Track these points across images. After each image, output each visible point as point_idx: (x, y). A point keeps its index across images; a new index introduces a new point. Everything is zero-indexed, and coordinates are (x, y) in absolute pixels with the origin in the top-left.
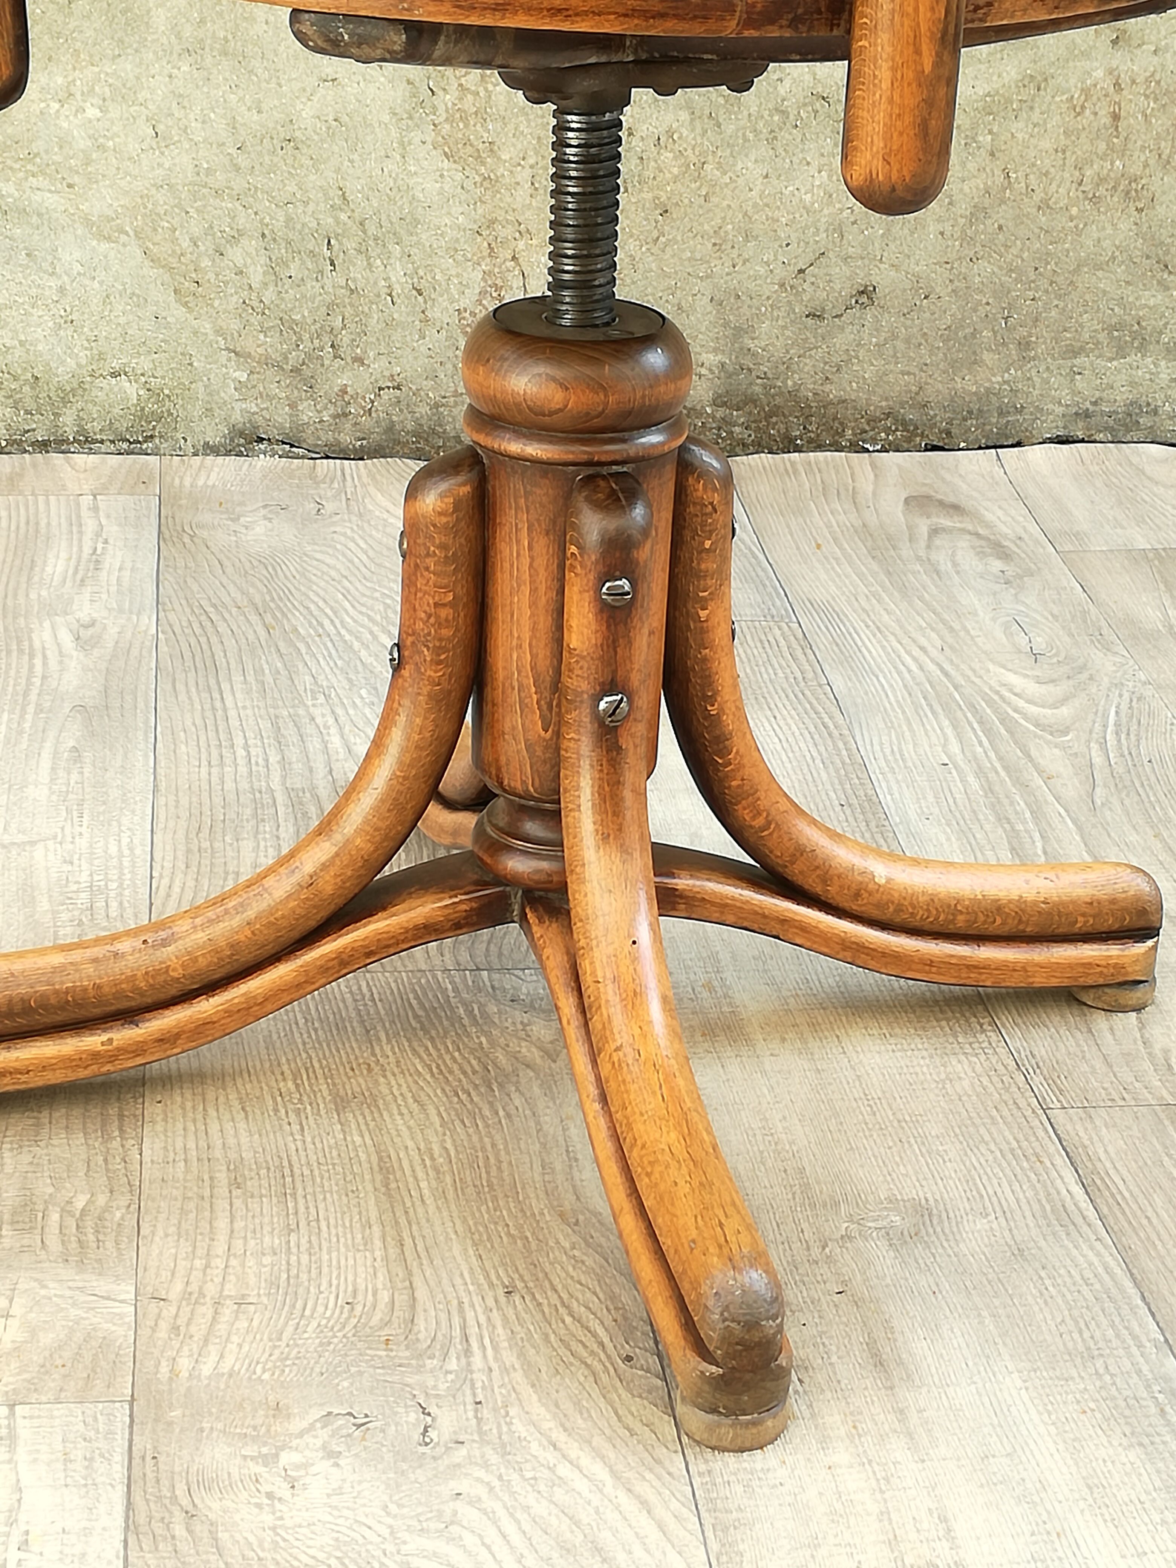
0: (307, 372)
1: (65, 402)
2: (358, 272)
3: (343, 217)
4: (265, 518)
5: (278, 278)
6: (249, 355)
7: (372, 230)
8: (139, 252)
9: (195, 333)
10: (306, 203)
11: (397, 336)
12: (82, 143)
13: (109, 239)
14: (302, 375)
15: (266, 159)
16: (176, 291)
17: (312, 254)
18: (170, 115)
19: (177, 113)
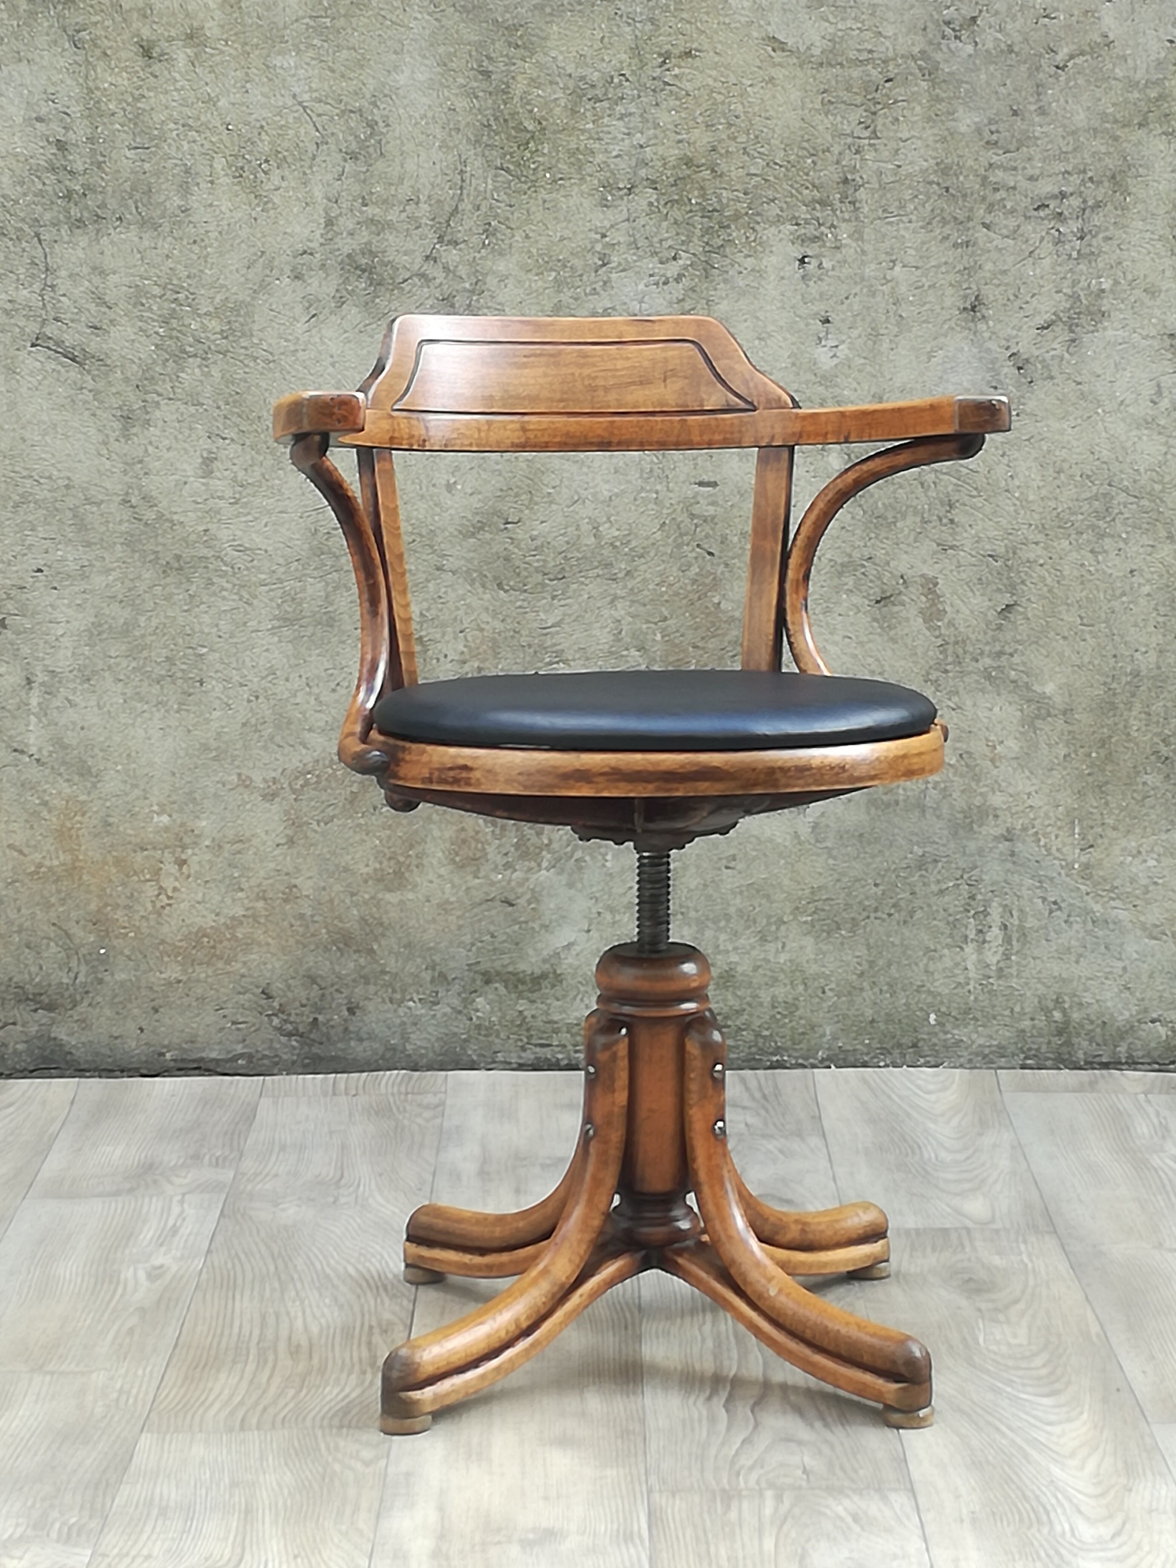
12: (1144, 881)
13: (1156, 939)
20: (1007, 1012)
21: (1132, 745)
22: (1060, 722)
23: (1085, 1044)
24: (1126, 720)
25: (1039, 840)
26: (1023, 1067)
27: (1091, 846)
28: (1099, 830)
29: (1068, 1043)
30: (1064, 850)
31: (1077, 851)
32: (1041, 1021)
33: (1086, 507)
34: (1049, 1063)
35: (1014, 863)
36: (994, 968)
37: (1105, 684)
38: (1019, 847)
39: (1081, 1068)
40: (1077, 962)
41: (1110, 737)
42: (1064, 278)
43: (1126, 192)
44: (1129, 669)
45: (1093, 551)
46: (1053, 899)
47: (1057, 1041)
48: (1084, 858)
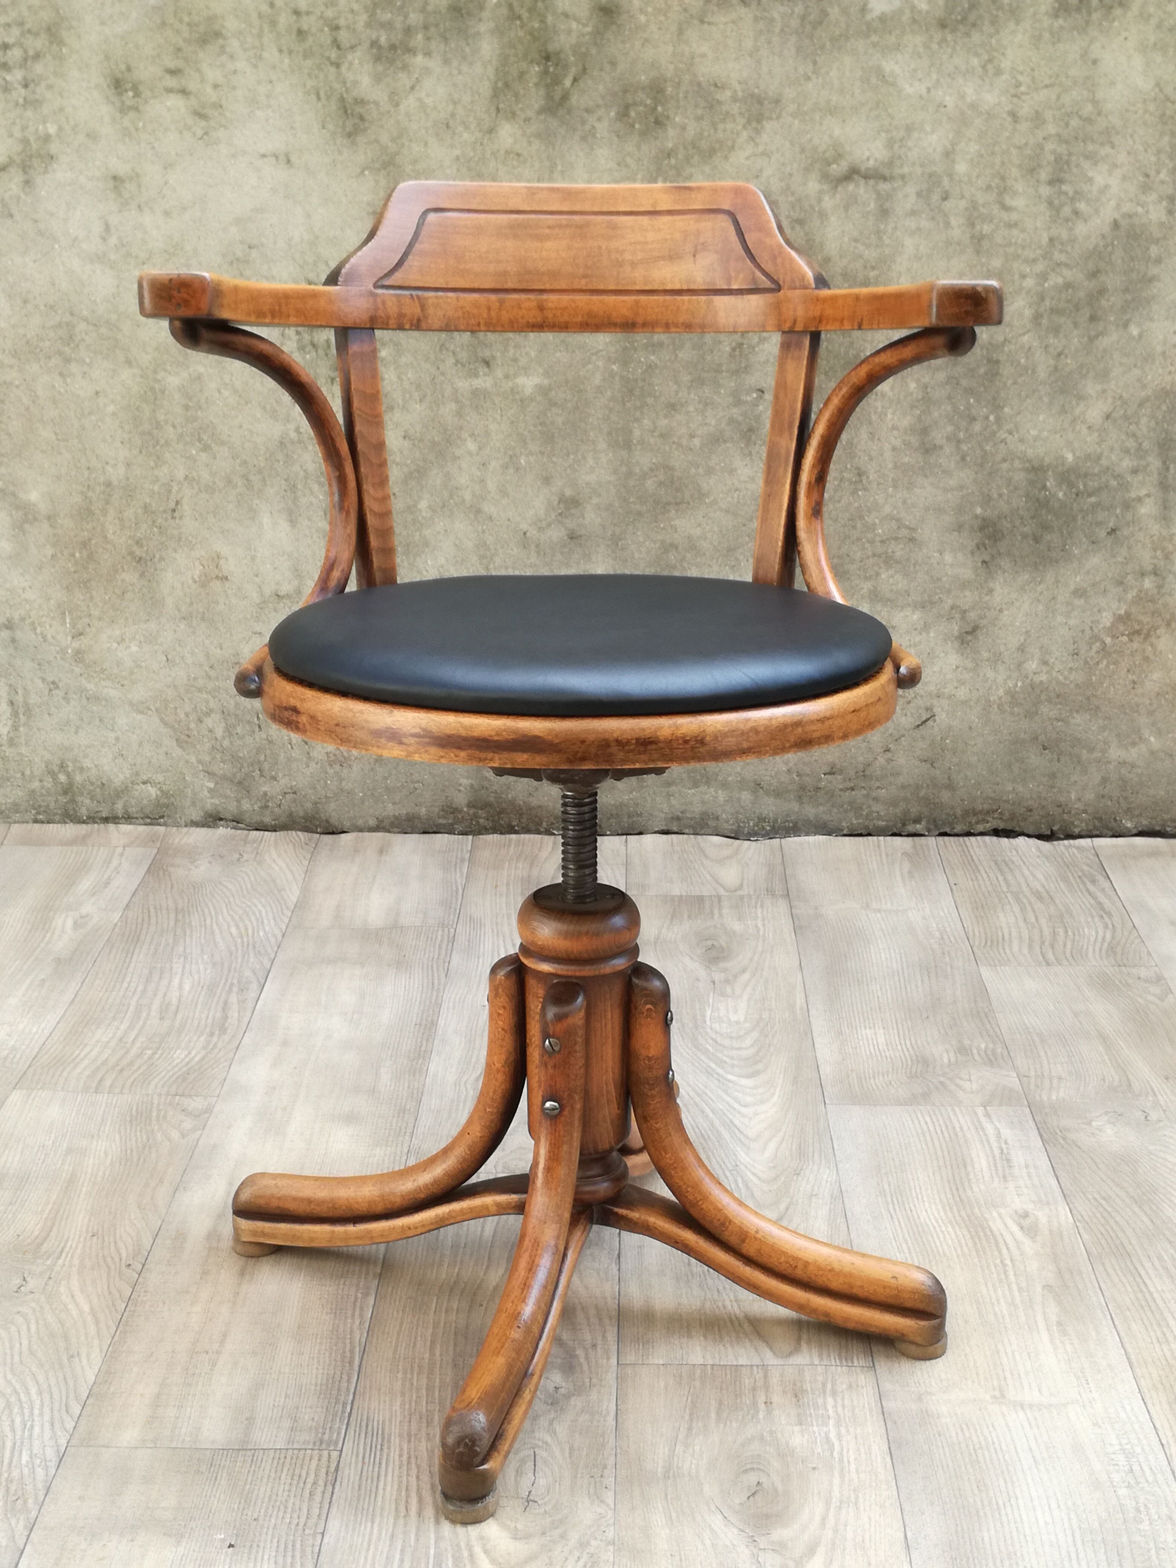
0: (246, 784)
1: (118, 797)
4: (210, 863)
5: (230, 735)
6: (215, 774)
8: (158, 720)
9: (187, 762)
11: (294, 765)
12: (129, 664)
13: (142, 713)
14: (243, 785)
15: (225, 673)
16: (177, 740)
17: (249, 722)
18: (175, 650)
19: (179, 649)
20: (19, 775)
21: (109, 547)
22: (46, 527)
23: (87, 801)
24: (103, 525)
25: (35, 629)
26: (36, 821)
27: (81, 634)
28: (86, 620)
29: (73, 801)
30: (58, 637)
31: (69, 638)
32: (49, 783)
33: (52, 334)
34: (57, 818)
35: (16, 648)
36: (5, 738)
37: (82, 493)
38: (18, 634)
39: (84, 822)
40: (76, 733)
41: (90, 539)
42: (14, 123)
43: (61, 43)
44: (102, 479)
45: (61, 374)
46: (51, 679)
47: (63, 799)
48: (76, 645)
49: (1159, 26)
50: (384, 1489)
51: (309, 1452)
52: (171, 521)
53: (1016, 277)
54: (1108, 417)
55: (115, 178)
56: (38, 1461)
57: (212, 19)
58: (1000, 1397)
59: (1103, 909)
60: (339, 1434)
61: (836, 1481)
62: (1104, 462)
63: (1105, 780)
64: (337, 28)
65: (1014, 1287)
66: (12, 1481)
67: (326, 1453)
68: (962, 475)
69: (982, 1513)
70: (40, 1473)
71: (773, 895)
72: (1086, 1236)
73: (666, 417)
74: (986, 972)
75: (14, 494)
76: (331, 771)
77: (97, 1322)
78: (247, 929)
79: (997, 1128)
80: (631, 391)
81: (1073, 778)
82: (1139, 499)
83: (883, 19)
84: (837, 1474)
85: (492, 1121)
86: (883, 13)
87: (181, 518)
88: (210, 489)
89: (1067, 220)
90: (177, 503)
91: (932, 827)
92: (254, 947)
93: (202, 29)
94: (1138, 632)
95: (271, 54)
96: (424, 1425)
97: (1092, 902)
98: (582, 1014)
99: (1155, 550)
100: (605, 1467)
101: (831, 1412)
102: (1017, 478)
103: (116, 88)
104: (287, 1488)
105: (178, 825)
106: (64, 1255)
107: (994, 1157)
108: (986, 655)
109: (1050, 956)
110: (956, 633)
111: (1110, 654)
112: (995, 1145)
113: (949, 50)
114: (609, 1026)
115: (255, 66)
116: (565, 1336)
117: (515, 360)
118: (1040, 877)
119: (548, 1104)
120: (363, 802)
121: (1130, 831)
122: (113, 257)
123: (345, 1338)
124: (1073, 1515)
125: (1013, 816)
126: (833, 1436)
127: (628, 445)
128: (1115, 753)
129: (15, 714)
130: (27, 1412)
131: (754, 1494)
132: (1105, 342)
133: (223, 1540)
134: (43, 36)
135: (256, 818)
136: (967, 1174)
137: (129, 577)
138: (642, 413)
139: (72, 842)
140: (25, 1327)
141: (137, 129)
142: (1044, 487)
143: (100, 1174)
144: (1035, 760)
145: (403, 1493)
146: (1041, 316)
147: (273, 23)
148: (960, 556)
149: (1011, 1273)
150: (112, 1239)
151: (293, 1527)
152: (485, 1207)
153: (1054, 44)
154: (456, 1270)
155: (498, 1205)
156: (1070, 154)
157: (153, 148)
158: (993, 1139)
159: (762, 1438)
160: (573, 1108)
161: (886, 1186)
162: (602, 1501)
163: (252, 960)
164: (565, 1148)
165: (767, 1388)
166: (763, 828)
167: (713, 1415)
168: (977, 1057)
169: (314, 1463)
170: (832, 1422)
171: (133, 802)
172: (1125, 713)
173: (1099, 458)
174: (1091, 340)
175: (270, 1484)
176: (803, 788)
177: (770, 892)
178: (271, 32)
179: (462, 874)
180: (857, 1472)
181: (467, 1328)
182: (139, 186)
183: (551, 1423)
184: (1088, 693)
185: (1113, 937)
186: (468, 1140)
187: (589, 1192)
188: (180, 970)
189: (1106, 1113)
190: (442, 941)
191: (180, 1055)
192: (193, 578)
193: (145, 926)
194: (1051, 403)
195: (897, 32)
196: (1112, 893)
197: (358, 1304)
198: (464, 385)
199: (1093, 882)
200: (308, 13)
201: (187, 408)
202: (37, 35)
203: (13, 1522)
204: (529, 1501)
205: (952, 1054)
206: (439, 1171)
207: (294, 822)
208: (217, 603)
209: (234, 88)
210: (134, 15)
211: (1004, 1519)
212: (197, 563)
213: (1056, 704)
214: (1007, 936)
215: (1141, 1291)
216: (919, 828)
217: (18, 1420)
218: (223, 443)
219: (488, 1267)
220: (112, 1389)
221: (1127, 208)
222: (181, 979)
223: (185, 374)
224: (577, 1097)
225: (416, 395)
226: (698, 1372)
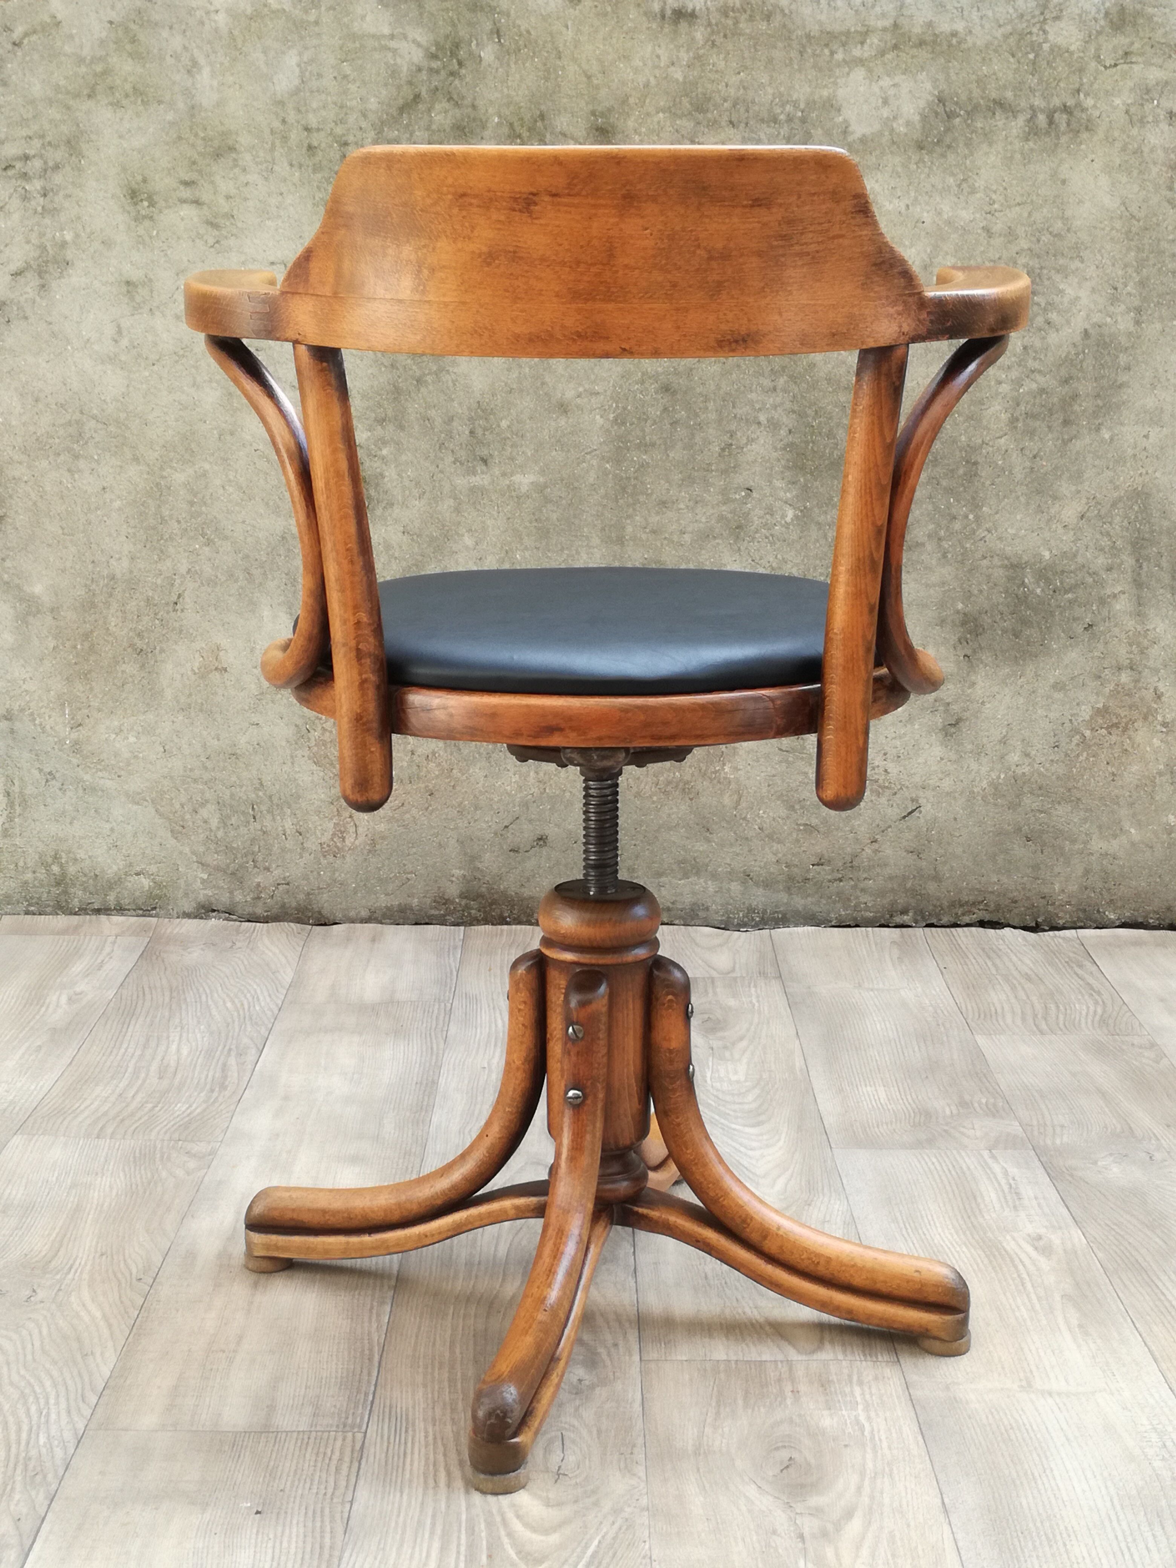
0: (240, 875)
1: (111, 888)
2: (268, 823)
3: (261, 794)
4: (203, 950)
5: (225, 824)
6: (208, 865)
7: (275, 801)
8: (153, 811)
9: (181, 853)
10: (241, 787)
11: (288, 856)
12: (126, 755)
13: (138, 804)
14: (236, 876)
15: (221, 764)
16: (172, 831)
17: (243, 813)
18: (172, 741)
19: (176, 740)
20: (12, 867)
21: (110, 639)
22: (49, 619)
23: (80, 893)
24: (105, 618)
25: (34, 720)
26: (27, 913)
27: (80, 725)
28: (85, 711)
29: (65, 892)
30: (57, 728)
31: (68, 729)
32: (41, 874)
33: (61, 432)
34: (49, 910)
35: (14, 739)
37: (86, 585)
38: (17, 725)
39: (76, 914)
40: (71, 823)
41: (92, 632)
42: (32, 230)
43: (80, 155)
44: (105, 573)
45: (69, 470)
46: (48, 770)
47: (56, 891)
48: (74, 735)
49: (1124, 149)
50: (412, 1465)
51: (333, 1434)
52: (172, 614)
53: (993, 383)
54: (1082, 517)
55: (128, 283)
56: (56, 1442)
57: (225, 134)
58: (1028, 1385)
59: (1092, 989)
60: (362, 1419)
61: (869, 1456)
62: (1080, 560)
63: (1087, 872)
64: (346, 144)
65: (1033, 1297)
66: (30, 1459)
67: (350, 1435)
68: (944, 571)
69: (1018, 1482)
70: (59, 1453)
71: (766, 977)
72: (1100, 1255)
73: (658, 513)
74: (981, 1040)
75: (18, 587)
76: (324, 862)
77: (110, 1326)
78: (242, 1004)
79: (1003, 1168)
80: (624, 489)
81: (1057, 870)
82: (1115, 596)
83: (863, 140)
84: (869, 1450)
85: (510, 1121)
86: (864, 135)
87: (182, 611)
88: (212, 582)
89: (1040, 330)
90: (179, 596)
91: (919, 918)
92: (251, 1019)
93: (216, 143)
94: (1116, 725)
95: (282, 168)
96: (449, 1411)
97: (1081, 982)
98: (605, 1001)
99: (1131, 646)
100: (634, 1446)
101: (859, 1399)
102: (996, 574)
103: (132, 198)
104: (312, 1463)
105: (169, 916)
106: (73, 1271)
107: (1003, 1191)
108: (969, 747)
109: (1044, 1026)
110: (940, 725)
111: (1090, 747)
112: (1003, 1182)
113: (926, 170)
114: (631, 1017)
115: (266, 179)
116: (586, 1337)
117: (512, 459)
118: (1028, 962)
119: (571, 1093)
120: (355, 893)
121: (1113, 922)
122: (123, 358)
123: (363, 1339)
124: (1109, 1484)
125: (998, 908)
126: (862, 1418)
127: (621, 541)
128: (1097, 845)
129: (11, 804)
130: (42, 1402)
131: (787, 1467)
132: (1077, 445)
133: (250, 1508)
134: (63, 148)
135: (249, 910)
136: (978, 1205)
137: (130, 668)
138: (634, 510)
139: (64, 932)
140: (36, 1331)
141: (151, 237)
142: (1023, 584)
143: (106, 1204)
144: (1020, 850)
145: (431, 1467)
146: (1017, 420)
147: (285, 139)
148: (942, 649)
149: (1029, 1285)
150: (121, 1258)
151: (321, 1496)
152: (504, 1211)
153: (1025, 165)
154: (472, 1283)
155: (517, 1208)
156: (1041, 268)
157: (166, 255)
158: (1000, 1176)
159: (791, 1421)
160: (595, 1097)
161: (898, 1214)
162: (634, 1475)
163: (249, 1029)
164: (588, 1137)
165: (792, 1379)
166: (753, 919)
167: (740, 1402)
168: (978, 1109)
169: (339, 1443)
170: (860, 1407)
171: (126, 893)
172: (1106, 805)
173: (1075, 556)
174: (1065, 443)
175: (295, 1461)
176: (791, 878)
177: (763, 974)
178: (283, 147)
179: (454, 961)
180: (890, 1448)
181: (486, 1330)
182: (152, 291)
183: (577, 1409)
184: (1070, 785)
185: (1104, 1011)
186: (487, 1142)
187: (610, 1190)
188: (177, 1038)
189: (1111, 1154)
190: (439, 1014)
191: (180, 1108)
192: (193, 670)
193: (140, 1002)
194: (1028, 504)
195: (878, 152)
196: (1100, 976)
197: (374, 1311)
198: (461, 482)
199: (1081, 966)
200: (318, 130)
201: (192, 503)
202: (57, 147)
203: (33, 1493)
204: (559, 1475)
205: (953, 1108)
206: (457, 1176)
207: (286, 913)
208: (216, 693)
209: (246, 199)
210: (151, 130)
211: (1041, 1487)
212: (197, 655)
213: (1038, 796)
214: (999, 1011)
215: (1160, 1299)
216: (906, 919)
217: (33, 1409)
218: (226, 538)
219: (504, 1280)
220: (128, 1382)
221: (1096, 318)
222: (179, 1045)
223: (190, 471)
224: (599, 1086)
225: (416, 492)
226: (722, 1367)
